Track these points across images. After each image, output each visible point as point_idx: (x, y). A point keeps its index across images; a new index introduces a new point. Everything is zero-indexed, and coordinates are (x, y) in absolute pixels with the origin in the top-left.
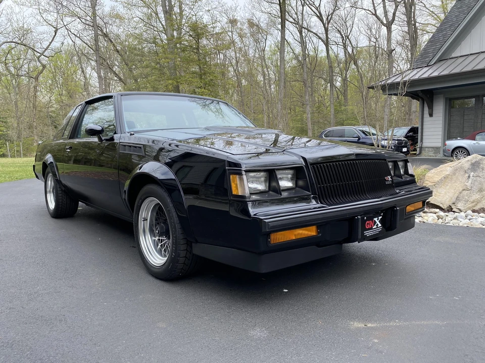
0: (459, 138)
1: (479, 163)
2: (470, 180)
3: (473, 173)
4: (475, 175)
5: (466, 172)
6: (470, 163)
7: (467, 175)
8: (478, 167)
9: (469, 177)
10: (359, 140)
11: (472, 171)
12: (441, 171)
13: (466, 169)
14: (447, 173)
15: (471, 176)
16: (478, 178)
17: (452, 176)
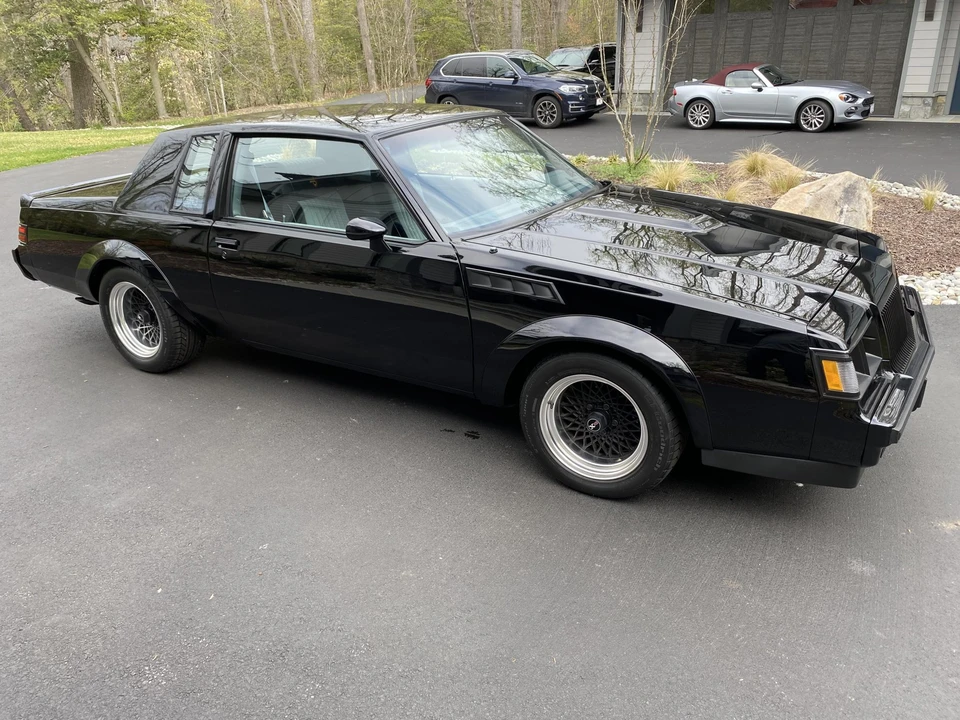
0: (694, 80)
1: (855, 188)
2: (843, 216)
3: (846, 206)
4: (850, 209)
5: (836, 204)
6: (842, 188)
7: (839, 209)
8: (853, 194)
9: (841, 212)
10: (515, 82)
11: (845, 203)
12: (795, 201)
13: (837, 199)
14: (806, 205)
15: (845, 210)
16: (855, 215)
17: (812, 209)
